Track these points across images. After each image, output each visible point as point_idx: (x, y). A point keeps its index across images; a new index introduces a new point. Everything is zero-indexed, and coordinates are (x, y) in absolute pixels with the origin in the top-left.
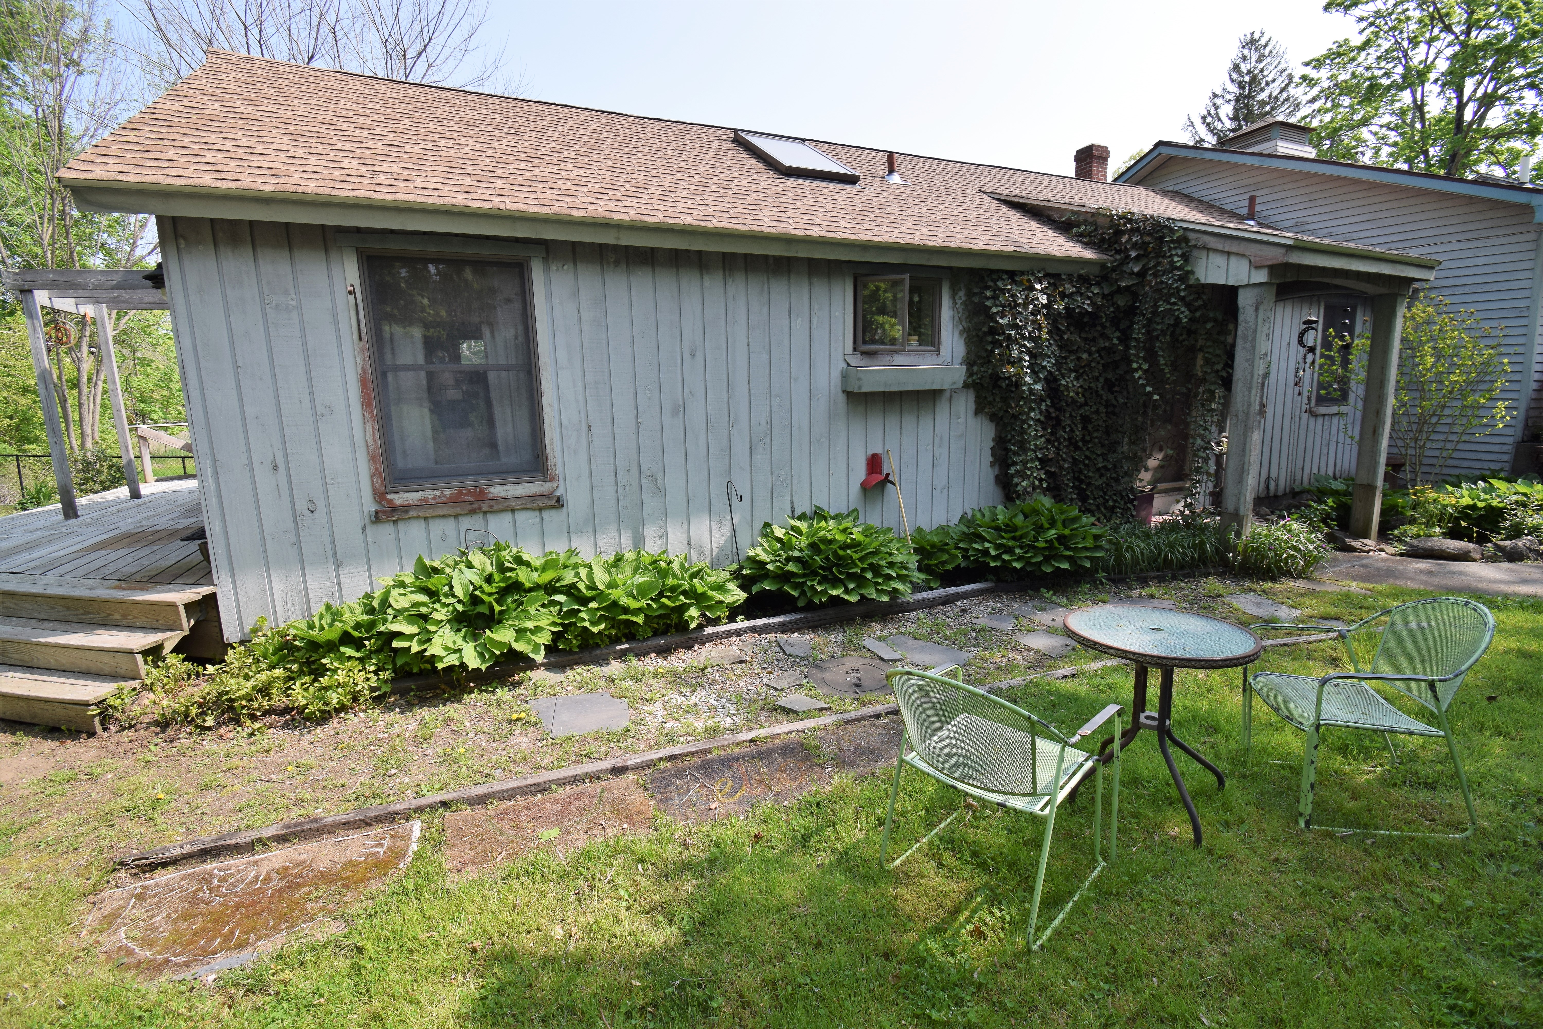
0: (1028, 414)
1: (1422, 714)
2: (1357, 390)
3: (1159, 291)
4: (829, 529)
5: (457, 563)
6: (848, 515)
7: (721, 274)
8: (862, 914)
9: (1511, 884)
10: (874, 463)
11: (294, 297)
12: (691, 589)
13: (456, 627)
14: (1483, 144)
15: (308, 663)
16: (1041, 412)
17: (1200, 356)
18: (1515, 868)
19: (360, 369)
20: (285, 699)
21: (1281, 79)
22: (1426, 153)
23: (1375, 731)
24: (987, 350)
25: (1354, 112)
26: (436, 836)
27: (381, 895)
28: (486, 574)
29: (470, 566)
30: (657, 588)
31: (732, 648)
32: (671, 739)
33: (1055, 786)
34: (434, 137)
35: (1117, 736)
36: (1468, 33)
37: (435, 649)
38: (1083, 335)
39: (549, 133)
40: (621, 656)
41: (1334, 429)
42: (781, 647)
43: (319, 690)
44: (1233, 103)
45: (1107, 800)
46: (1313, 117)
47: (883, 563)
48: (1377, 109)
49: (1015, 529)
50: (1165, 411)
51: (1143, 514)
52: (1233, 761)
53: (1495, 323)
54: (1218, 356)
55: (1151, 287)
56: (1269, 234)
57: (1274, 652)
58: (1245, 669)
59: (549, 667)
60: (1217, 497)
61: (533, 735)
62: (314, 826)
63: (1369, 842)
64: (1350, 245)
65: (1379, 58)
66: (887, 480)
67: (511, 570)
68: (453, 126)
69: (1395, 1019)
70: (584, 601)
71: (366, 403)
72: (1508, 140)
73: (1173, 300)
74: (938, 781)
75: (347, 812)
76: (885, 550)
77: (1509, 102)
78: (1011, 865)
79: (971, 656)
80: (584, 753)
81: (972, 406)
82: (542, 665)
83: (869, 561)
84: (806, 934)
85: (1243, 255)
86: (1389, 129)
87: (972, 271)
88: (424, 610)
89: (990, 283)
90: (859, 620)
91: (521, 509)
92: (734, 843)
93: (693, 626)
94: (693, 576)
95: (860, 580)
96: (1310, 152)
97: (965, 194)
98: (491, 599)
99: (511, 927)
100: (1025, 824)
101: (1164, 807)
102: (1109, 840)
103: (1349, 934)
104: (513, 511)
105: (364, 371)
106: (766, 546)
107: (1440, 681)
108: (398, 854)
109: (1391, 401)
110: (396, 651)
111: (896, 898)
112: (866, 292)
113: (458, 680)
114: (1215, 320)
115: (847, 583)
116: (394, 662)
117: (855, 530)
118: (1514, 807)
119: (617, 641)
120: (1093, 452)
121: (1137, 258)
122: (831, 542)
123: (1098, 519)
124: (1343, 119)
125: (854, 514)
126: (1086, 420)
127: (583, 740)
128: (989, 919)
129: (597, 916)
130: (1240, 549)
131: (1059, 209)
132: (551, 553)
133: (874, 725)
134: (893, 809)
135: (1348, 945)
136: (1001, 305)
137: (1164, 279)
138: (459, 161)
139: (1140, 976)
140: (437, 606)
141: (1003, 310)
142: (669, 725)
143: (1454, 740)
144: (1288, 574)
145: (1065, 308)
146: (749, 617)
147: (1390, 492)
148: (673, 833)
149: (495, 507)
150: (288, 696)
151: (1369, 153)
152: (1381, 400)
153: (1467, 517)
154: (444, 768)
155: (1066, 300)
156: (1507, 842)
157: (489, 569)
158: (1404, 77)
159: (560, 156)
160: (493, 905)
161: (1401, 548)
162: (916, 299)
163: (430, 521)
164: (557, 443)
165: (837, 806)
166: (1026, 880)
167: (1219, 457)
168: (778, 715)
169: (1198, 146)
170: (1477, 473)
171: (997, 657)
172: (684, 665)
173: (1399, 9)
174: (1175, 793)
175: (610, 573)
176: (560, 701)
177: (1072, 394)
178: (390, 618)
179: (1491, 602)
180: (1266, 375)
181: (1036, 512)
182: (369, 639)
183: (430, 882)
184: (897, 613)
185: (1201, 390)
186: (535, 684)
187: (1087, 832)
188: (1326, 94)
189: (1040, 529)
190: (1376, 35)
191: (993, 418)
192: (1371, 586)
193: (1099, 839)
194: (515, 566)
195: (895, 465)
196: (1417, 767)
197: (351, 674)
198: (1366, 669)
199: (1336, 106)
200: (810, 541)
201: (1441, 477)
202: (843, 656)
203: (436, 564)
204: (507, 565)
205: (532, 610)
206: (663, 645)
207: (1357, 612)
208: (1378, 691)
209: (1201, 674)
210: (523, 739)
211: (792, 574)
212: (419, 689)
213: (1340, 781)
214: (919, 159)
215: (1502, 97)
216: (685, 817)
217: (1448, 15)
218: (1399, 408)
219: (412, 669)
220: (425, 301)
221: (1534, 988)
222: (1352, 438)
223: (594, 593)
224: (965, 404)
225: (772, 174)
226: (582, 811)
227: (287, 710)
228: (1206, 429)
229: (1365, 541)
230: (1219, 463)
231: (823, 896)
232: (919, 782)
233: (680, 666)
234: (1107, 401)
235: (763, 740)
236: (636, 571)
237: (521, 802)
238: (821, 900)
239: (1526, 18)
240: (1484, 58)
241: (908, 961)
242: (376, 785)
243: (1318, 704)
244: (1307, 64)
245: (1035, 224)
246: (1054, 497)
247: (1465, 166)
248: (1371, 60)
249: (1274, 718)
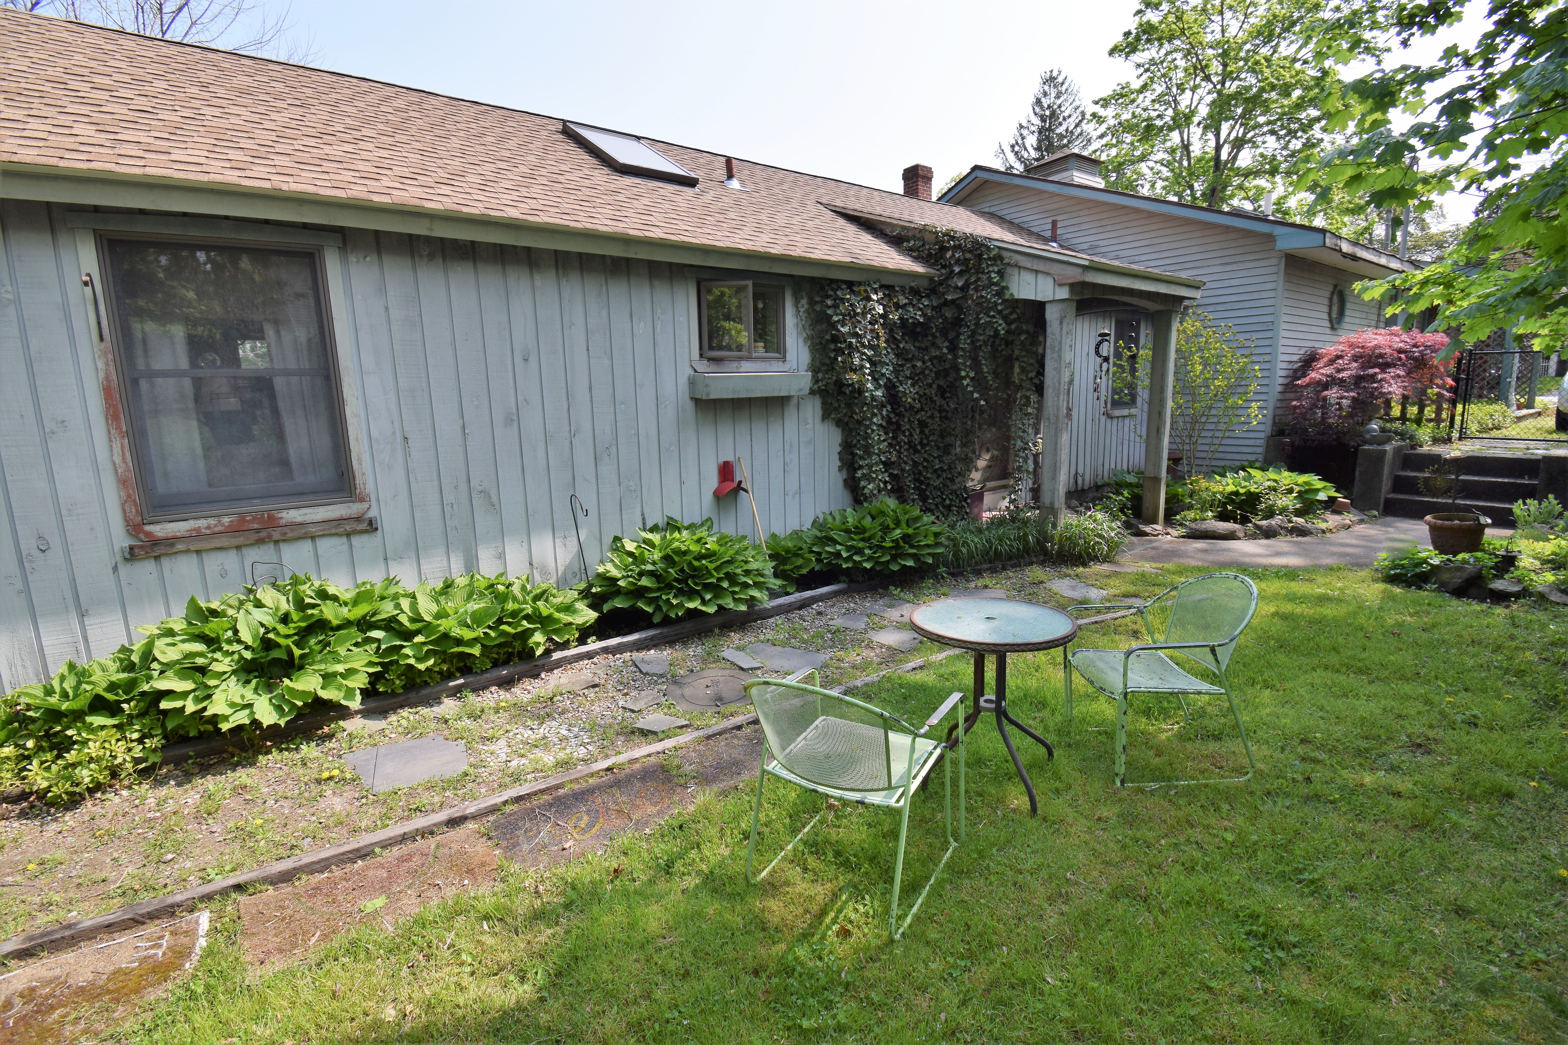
0: (871, 419)
1: (1205, 675)
2: (1143, 394)
3: (979, 304)
4: (683, 540)
5: (242, 603)
6: (702, 525)
7: (554, 272)
8: (729, 934)
9: (1286, 816)
10: (726, 471)
11: (10, 288)
12: (534, 613)
13: (244, 677)
14: (1236, 181)
15: (48, 735)
16: (883, 418)
17: (1017, 365)
18: (1288, 803)
19: (102, 375)
20: (18, 783)
21: (1075, 115)
22: (1191, 187)
23: (1171, 694)
24: (830, 358)
25: (1135, 148)
26: (230, 926)
27: (162, 1005)
28: (280, 613)
29: (259, 605)
30: (495, 614)
31: (584, 672)
32: (516, 778)
33: (909, 776)
34: (196, 103)
35: (961, 722)
36: (1223, 84)
37: (217, 706)
38: (917, 344)
39: (343, 108)
40: (455, 693)
41: (1126, 429)
42: (637, 666)
43: (65, 768)
44: (1036, 134)
45: (955, 783)
46: (1102, 151)
47: (739, 571)
48: (1153, 147)
49: (864, 530)
50: (990, 415)
51: (976, 510)
52: (1059, 732)
53: (1248, 336)
54: (1031, 364)
55: (973, 301)
56: (1068, 255)
57: (1088, 630)
58: (1065, 648)
59: (366, 713)
60: (1036, 492)
61: (350, 793)
62: (67, 933)
63: (1172, 793)
64: (1133, 266)
65: (1153, 101)
66: (739, 487)
67: (314, 606)
68: (221, 92)
69: (1205, 951)
70: (408, 635)
71: (112, 415)
72: (1255, 179)
73: (992, 313)
74: (801, 786)
75: (113, 911)
76: (741, 558)
77: (1255, 146)
78: (872, 859)
79: (828, 657)
80: (414, 807)
81: (819, 412)
82: (357, 712)
83: (725, 571)
84: (672, 965)
85: (1048, 274)
86: (1162, 164)
87: (812, 280)
88: (200, 661)
89: (830, 293)
90: (717, 631)
91: (323, 536)
92: (591, 882)
93: (539, 652)
94: (537, 598)
95: (716, 589)
96: (1099, 182)
97: (803, 205)
98: (289, 642)
99: (331, 1017)
100: (884, 817)
101: (1005, 782)
102: (958, 821)
103: (1162, 879)
104: (313, 538)
105: (107, 377)
106: (617, 561)
107: (1219, 645)
108: (181, 954)
109: (1170, 404)
110: (165, 712)
111: (763, 911)
112: (711, 298)
113: (249, 739)
114: (1027, 332)
115: (703, 594)
116: (163, 726)
117: (709, 540)
118: (1283, 749)
119: (450, 676)
120: (930, 455)
121: (961, 273)
122: (685, 553)
123: (938, 518)
124: (1126, 155)
125: (707, 523)
126: (922, 424)
127: (412, 792)
128: (853, 916)
129: (436, 988)
130: (1056, 538)
131: (890, 224)
132: (364, 583)
133: (736, 737)
134: (757, 820)
135: (1163, 889)
136: (841, 314)
137: (984, 293)
138: (229, 133)
139: (992, 947)
140: (218, 655)
141: (844, 319)
142: (514, 763)
143: (1233, 694)
144: (1095, 559)
145: (900, 318)
146: (601, 638)
147: (1171, 483)
148: (523, 881)
149: (290, 535)
150: (24, 778)
151: (1147, 186)
152: (1162, 402)
153: (1232, 502)
154: (237, 845)
155: (900, 311)
156: (1280, 781)
157: (285, 606)
158: (1173, 119)
159: (357, 134)
160: (307, 995)
161: (1182, 531)
162: (760, 306)
163: (205, 556)
164: (366, 458)
165: (701, 825)
166: (887, 871)
167: (1036, 456)
168: (636, 739)
169: (1008, 173)
170: (1238, 464)
171: (853, 656)
172: (530, 696)
173: (1169, 58)
174: (1013, 769)
175: (438, 602)
176: (382, 751)
177: (909, 400)
178: (156, 674)
179: (1254, 574)
180: (1071, 382)
181: (882, 513)
182: (127, 701)
183: (225, 981)
184: (755, 621)
185: (1019, 395)
186: (350, 735)
187: (939, 816)
188: (1113, 131)
189: (886, 529)
190: (1152, 79)
191: (839, 423)
192: (1161, 565)
193: (949, 821)
194: (319, 602)
195: (747, 473)
196: (1206, 722)
197: (107, 745)
198: (1161, 638)
199: (1120, 142)
200: (663, 553)
201: (1211, 469)
202: (702, 669)
203: (215, 605)
204: (308, 600)
205: (342, 651)
206: (506, 676)
207: (1150, 589)
208: (1171, 658)
209: (1029, 655)
210: (337, 800)
211: (646, 589)
212: (197, 756)
213: (1144, 740)
214: (758, 167)
215: (1250, 141)
216: (535, 862)
217: (1207, 66)
218: (1176, 410)
219: (188, 732)
220: (191, 295)
221: (1309, 906)
222: (1140, 436)
223: (418, 625)
224: (812, 409)
225: (606, 170)
226: (413, 873)
227: (23, 796)
228: (1024, 431)
229: (1154, 526)
230: (1036, 463)
231: (690, 922)
232: (782, 790)
233: (525, 698)
234: (940, 406)
235: (620, 766)
236: (469, 597)
237: (337, 872)
238: (687, 927)
239: (1267, 72)
240: (1236, 106)
241: (777, 973)
242: (149, 874)
243: (1125, 675)
244: (1096, 103)
245: (869, 237)
246: (898, 498)
247: (1223, 200)
248: (1147, 103)
249: (1091, 690)
